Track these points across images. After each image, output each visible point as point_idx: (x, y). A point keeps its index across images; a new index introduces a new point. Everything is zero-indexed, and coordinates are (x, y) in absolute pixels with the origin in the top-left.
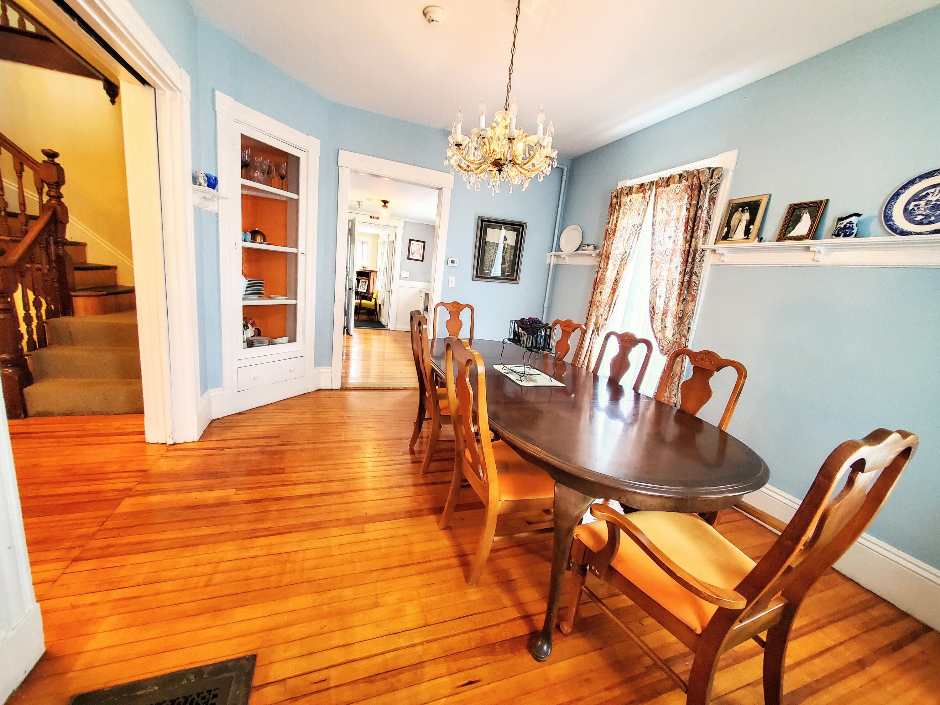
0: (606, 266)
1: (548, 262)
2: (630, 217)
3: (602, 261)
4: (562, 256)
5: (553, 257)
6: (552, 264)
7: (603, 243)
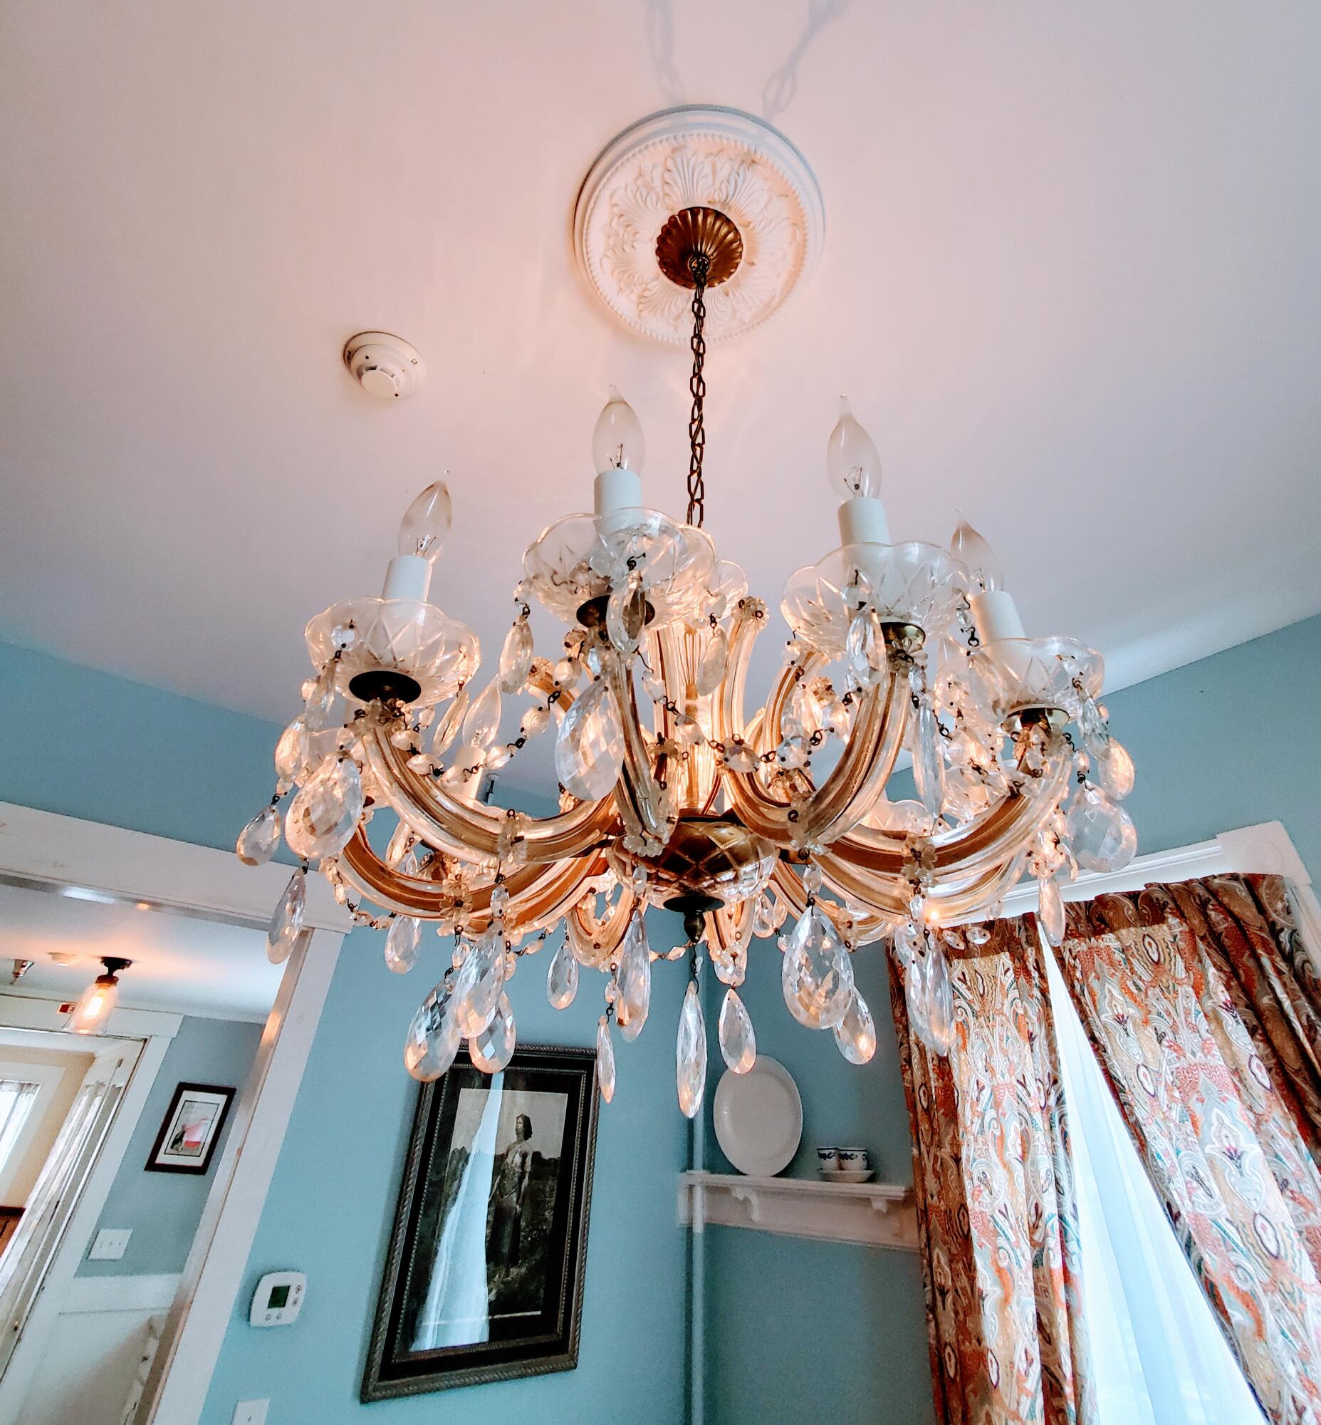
0: (964, 1281)
1: (682, 1218)
2: (996, 1044)
3: (937, 1251)
4: (739, 1194)
5: (698, 1192)
6: (698, 1228)
7: (915, 1152)
